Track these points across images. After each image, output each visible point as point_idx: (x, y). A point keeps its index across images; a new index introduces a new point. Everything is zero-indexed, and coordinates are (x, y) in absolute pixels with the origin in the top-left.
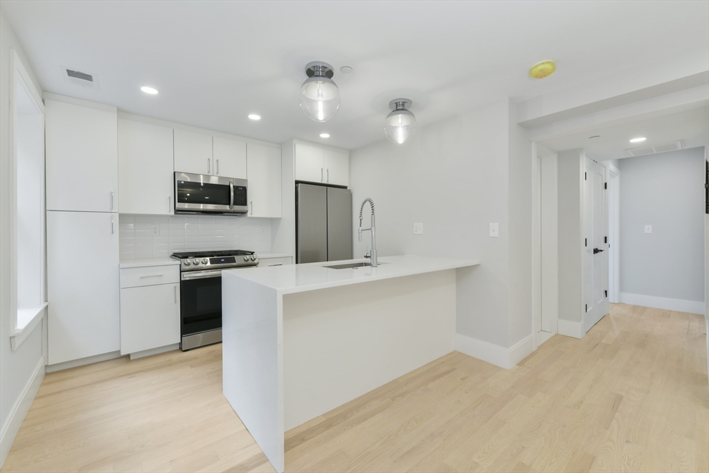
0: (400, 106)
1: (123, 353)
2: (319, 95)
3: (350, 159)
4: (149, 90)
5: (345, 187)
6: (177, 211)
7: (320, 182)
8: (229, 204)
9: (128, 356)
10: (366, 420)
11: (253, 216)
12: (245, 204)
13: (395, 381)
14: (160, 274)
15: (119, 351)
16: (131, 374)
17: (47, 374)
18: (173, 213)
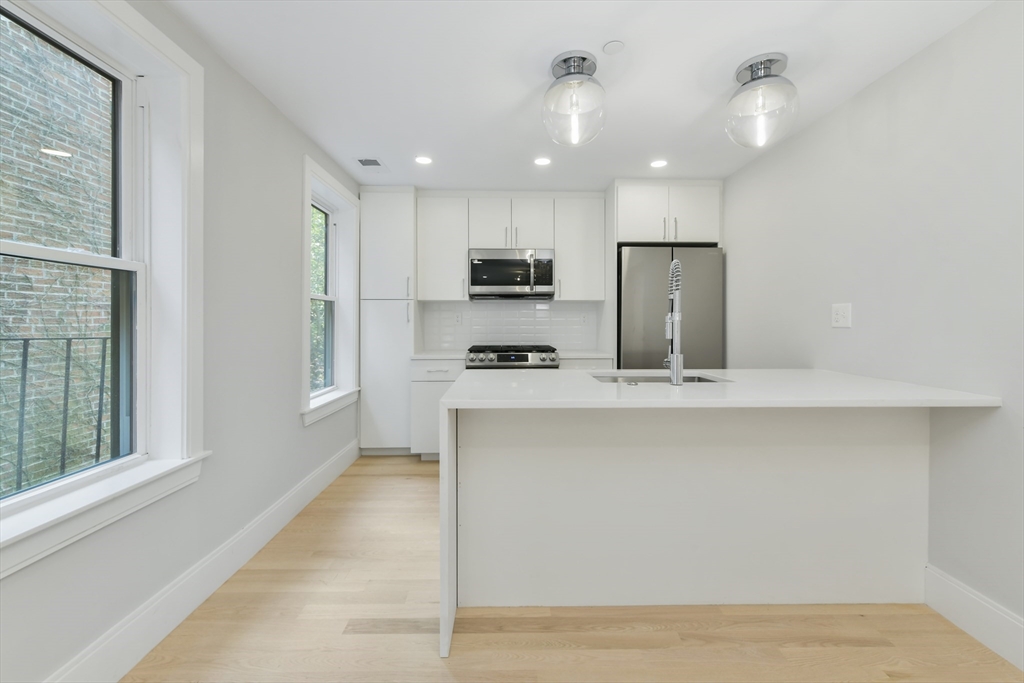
0: (759, 71)
1: (413, 451)
2: (572, 105)
3: (723, 193)
4: (424, 160)
5: (714, 245)
6: (473, 297)
7: (661, 240)
8: (529, 284)
9: (419, 456)
10: (607, 648)
11: (562, 299)
12: (549, 282)
13: (714, 608)
14: (446, 369)
15: (409, 448)
16: (410, 475)
17: (362, 457)
18: (467, 298)
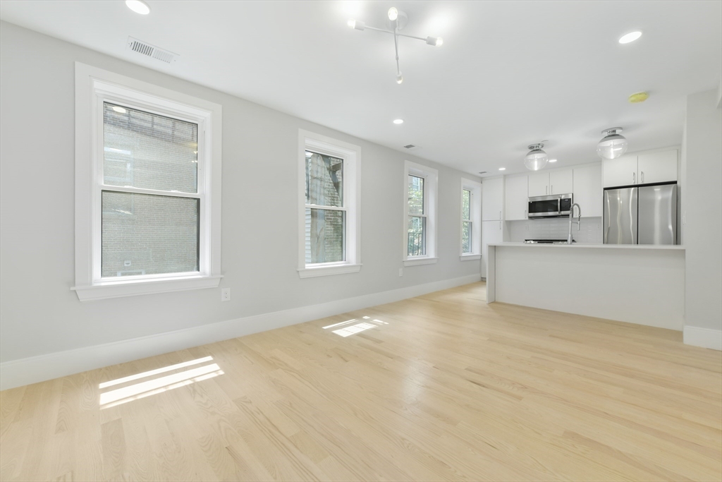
5: (675, 182)
6: (530, 218)
7: (631, 184)
8: (557, 211)
12: (568, 209)
18: (527, 218)
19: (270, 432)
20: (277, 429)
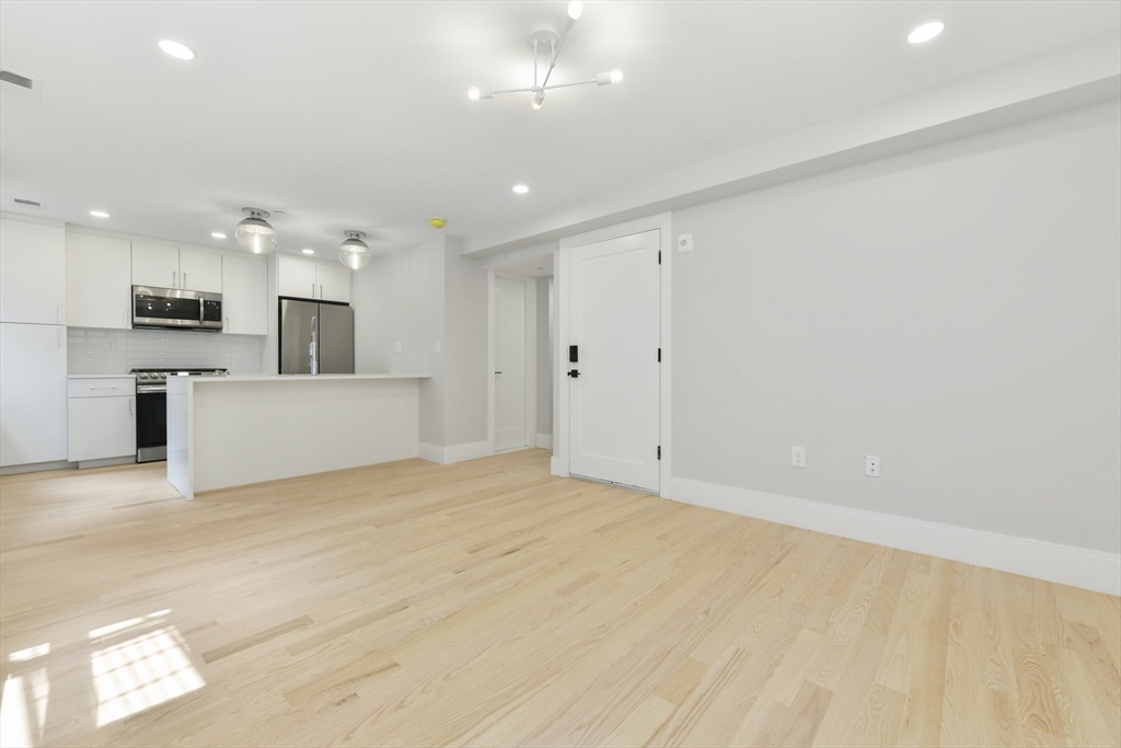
0: (354, 237)
1: (71, 461)
5: (347, 304)
6: (135, 325)
7: (311, 298)
8: (199, 319)
9: (77, 464)
11: (230, 332)
12: (219, 319)
14: (113, 386)
15: (67, 459)
18: (130, 327)
19: (674, 733)
20: (664, 725)
